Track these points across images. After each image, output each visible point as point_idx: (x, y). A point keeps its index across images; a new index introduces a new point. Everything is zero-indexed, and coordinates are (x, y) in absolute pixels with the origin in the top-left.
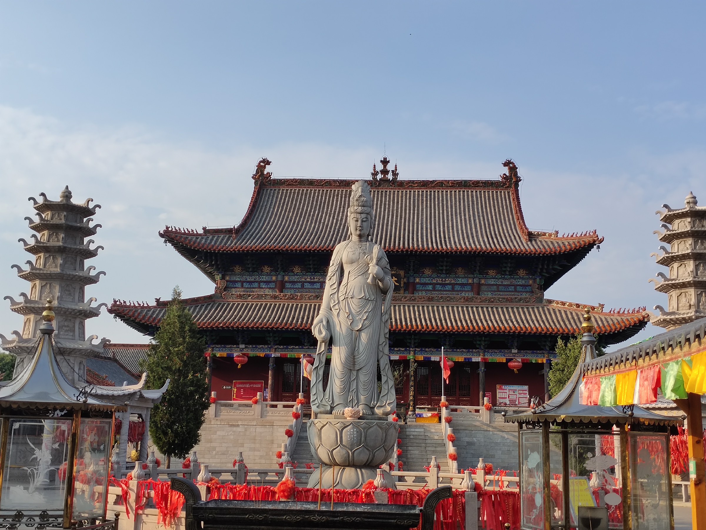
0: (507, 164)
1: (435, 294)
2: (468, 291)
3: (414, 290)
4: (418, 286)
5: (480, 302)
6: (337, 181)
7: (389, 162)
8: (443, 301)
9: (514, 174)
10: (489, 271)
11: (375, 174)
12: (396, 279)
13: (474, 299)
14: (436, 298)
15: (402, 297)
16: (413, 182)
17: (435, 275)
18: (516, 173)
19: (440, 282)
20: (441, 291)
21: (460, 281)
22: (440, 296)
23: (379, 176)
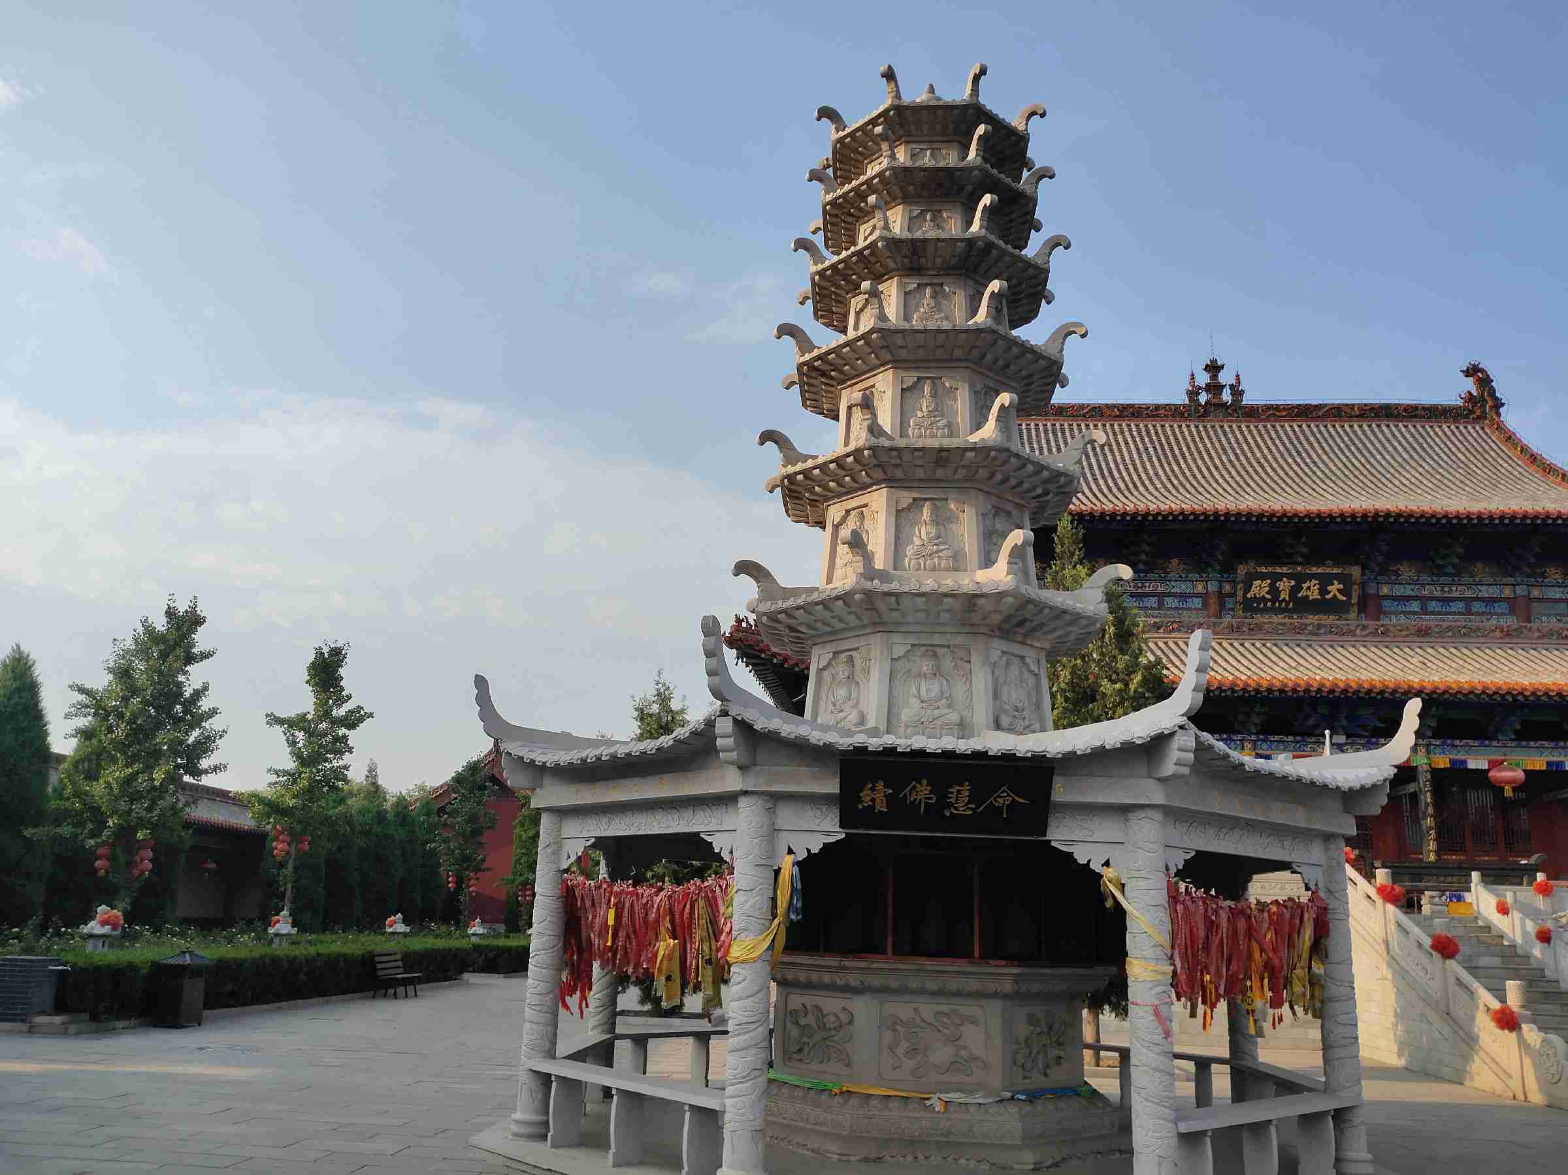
0: (1472, 371)
1: (1429, 621)
2: (1503, 614)
3: (1379, 613)
4: (1386, 603)
5: (1539, 638)
6: (1115, 406)
7: (1222, 367)
8: (1454, 635)
9: (1489, 390)
10: (1548, 570)
11: (1193, 393)
12: (1341, 587)
13: (1525, 631)
14: (1437, 630)
15: (1358, 626)
16: (1277, 408)
17: (1425, 578)
18: (1492, 392)
19: (1437, 594)
20: (1439, 613)
21: (1485, 592)
22: (1445, 625)
23: (1203, 398)
